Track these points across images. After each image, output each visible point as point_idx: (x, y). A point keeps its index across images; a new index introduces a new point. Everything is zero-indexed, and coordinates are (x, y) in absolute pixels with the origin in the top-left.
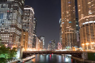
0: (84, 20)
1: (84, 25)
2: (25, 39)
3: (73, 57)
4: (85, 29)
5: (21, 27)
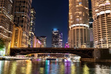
1: (99, 16)
4: (99, 22)
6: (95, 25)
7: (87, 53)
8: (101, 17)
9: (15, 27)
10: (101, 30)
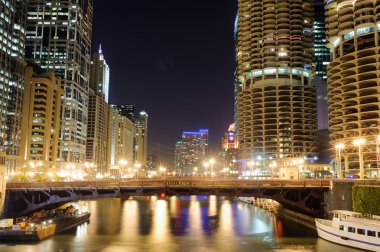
0: (350, 12)
1: (352, 41)
2: (44, 116)
3: (287, 211)
4: (353, 65)
5: (15, 48)
6: (338, 71)
7: (302, 199)
8: (360, 48)
9: (34, 76)
10: (358, 90)
